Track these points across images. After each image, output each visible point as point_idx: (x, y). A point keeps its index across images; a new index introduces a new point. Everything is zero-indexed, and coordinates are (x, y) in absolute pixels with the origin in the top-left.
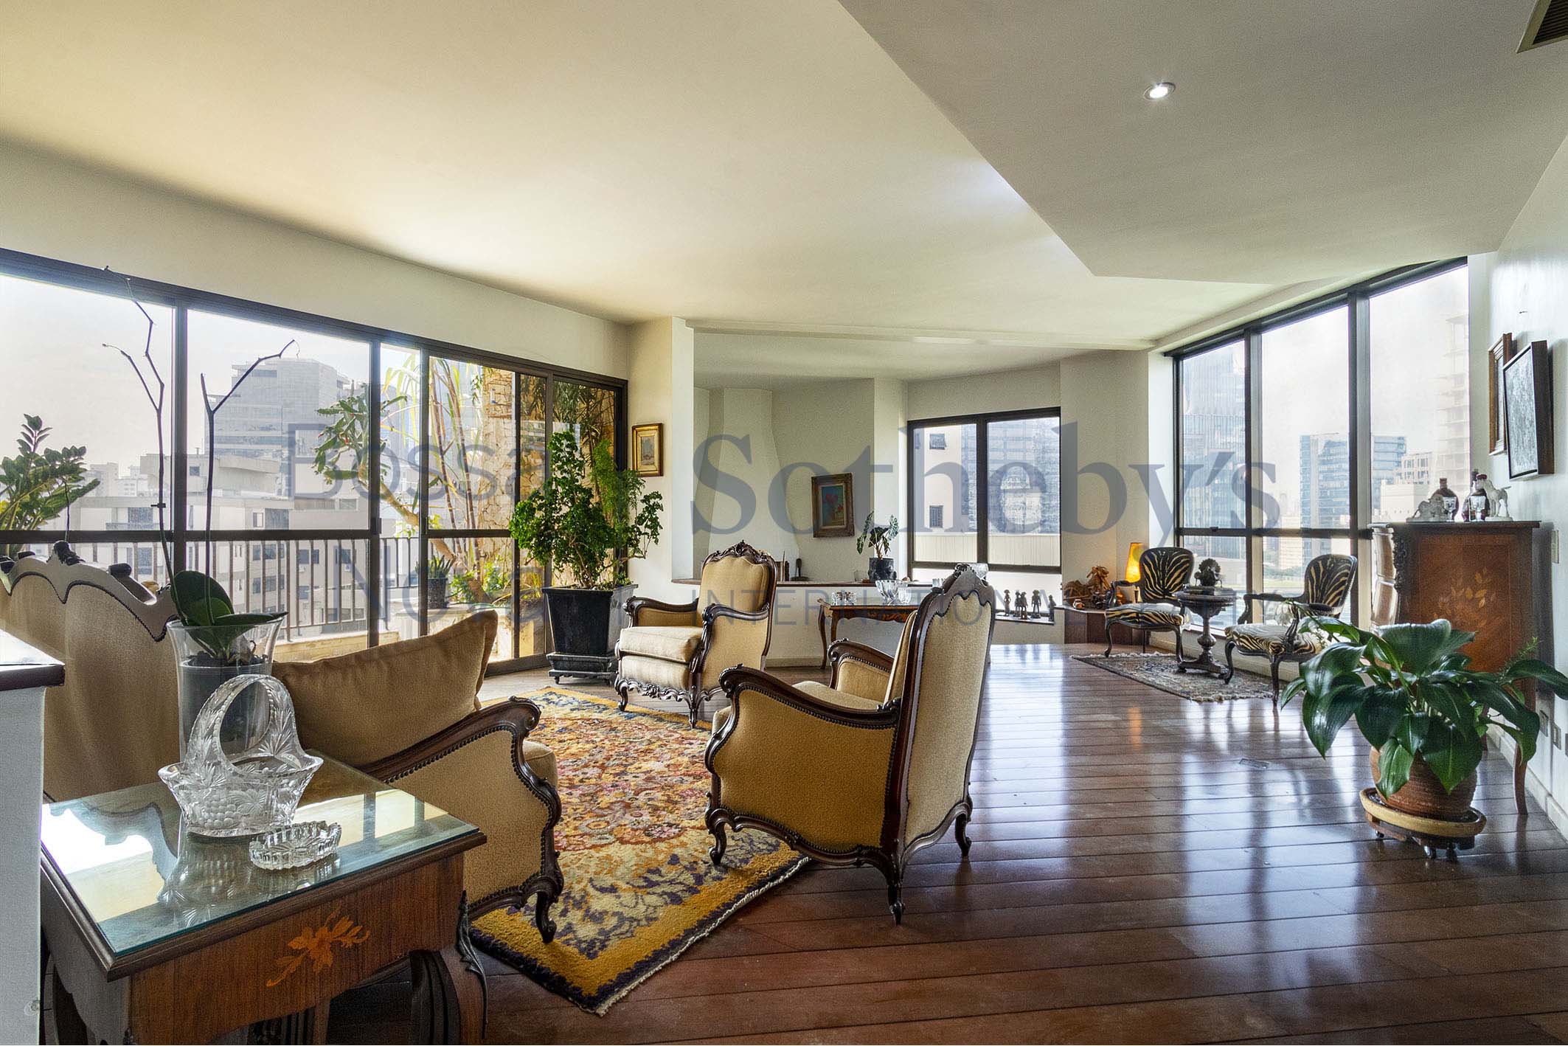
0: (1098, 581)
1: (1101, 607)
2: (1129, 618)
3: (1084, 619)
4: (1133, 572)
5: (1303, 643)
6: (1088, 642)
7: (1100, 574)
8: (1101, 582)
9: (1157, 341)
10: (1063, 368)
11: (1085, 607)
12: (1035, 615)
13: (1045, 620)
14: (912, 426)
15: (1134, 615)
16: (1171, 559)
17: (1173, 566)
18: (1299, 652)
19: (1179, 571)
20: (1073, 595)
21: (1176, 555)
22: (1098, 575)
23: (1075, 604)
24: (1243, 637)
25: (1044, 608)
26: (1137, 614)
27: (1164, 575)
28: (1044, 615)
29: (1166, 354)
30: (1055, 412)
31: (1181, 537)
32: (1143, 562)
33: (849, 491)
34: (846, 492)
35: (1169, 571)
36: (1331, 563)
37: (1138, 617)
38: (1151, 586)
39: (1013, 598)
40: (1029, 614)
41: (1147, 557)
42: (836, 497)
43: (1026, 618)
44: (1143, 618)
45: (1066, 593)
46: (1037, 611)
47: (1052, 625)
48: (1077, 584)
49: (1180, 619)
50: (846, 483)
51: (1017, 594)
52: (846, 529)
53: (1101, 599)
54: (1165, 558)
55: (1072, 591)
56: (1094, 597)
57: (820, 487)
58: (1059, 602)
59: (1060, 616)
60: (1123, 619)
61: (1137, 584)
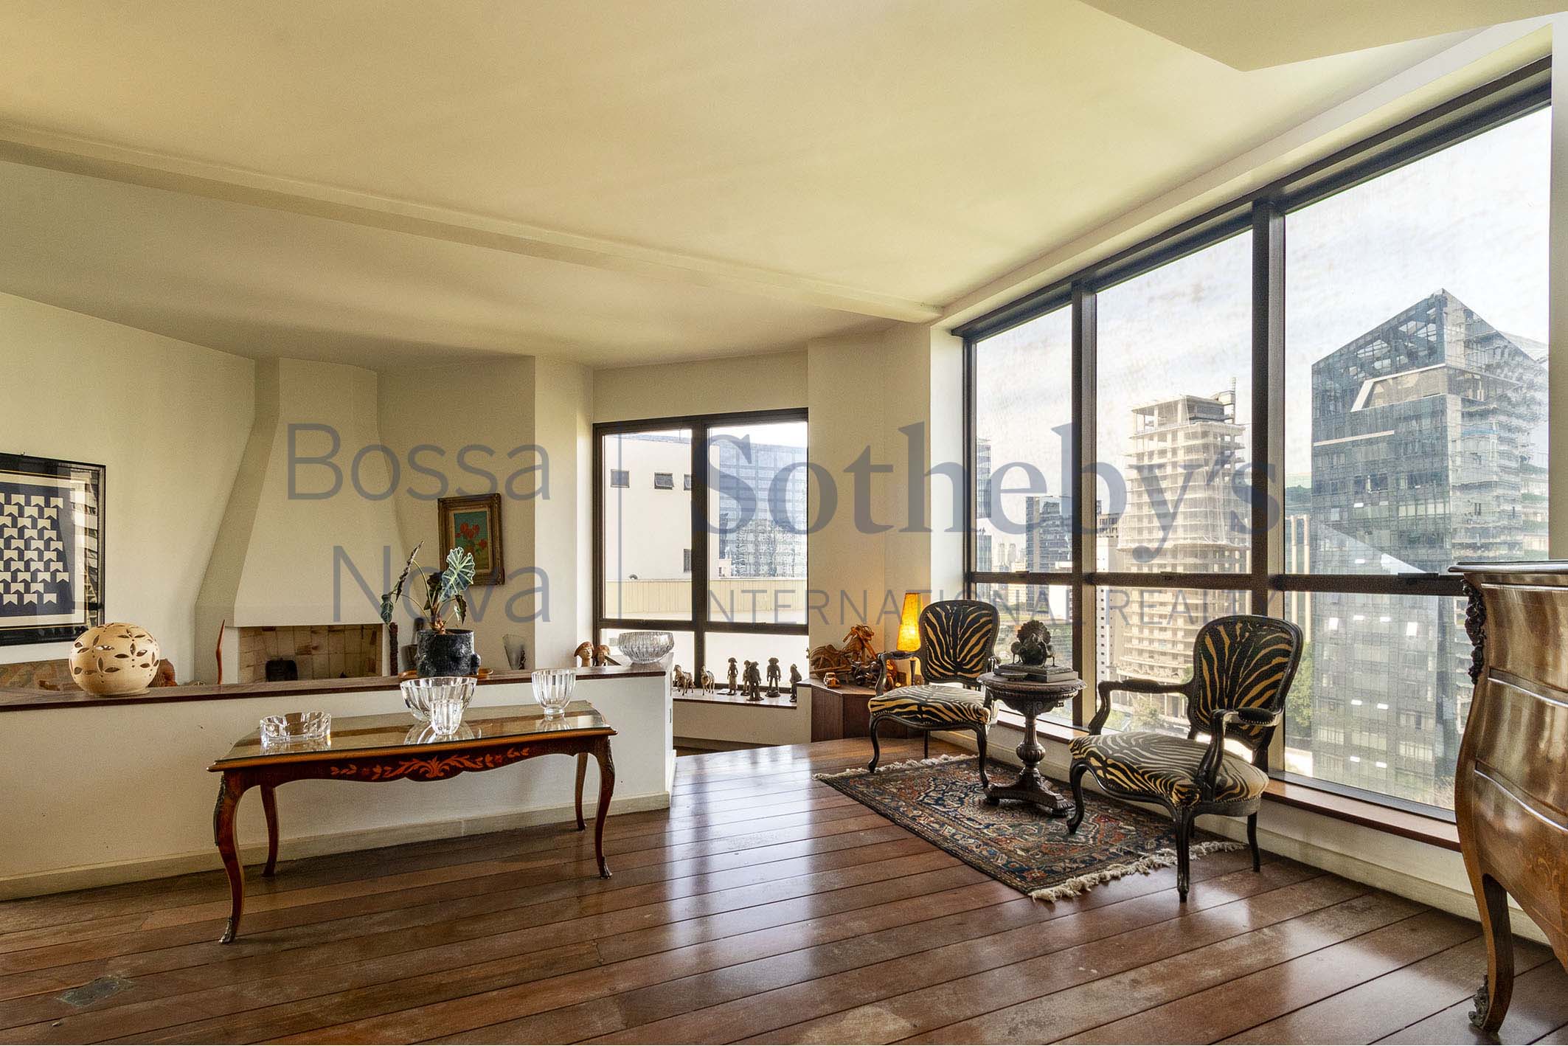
0: (858, 646)
1: (862, 683)
2: (905, 713)
3: (838, 706)
4: (910, 635)
5: (1230, 782)
6: (844, 738)
7: (862, 637)
8: (863, 648)
9: (944, 308)
10: (811, 351)
11: (842, 683)
12: (773, 693)
13: (784, 700)
14: (599, 431)
15: (915, 708)
16: (966, 617)
17: (968, 628)
18: (1223, 799)
19: (978, 636)
20: (823, 666)
21: (971, 613)
22: (859, 638)
23: (827, 679)
24: (1114, 766)
25: (785, 681)
26: (920, 706)
27: (955, 642)
28: (785, 691)
29: (954, 332)
30: (801, 414)
31: (973, 585)
32: (924, 621)
33: (496, 520)
34: (492, 520)
35: (964, 634)
36: (1244, 630)
37: (920, 712)
38: (937, 657)
39: (741, 669)
40: (764, 689)
41: (930, 615)
42: (477, 528)
43: (758, 698)
44: (928, 712)
45: (815, 663)
46: (774, 685)
47: (795, 708)
48: (829, 650)
49: (986, 714)
50: (491, 507)
51: (747, 663)
52: (491, 574)
53: (862, 672)
54: (957, 615)
55: (824, 659)
56: (854, 669)
57: (451, 514)
58: (805, 677)
59: (805, 696)
60: (896, 714)
61: (916, 654)
